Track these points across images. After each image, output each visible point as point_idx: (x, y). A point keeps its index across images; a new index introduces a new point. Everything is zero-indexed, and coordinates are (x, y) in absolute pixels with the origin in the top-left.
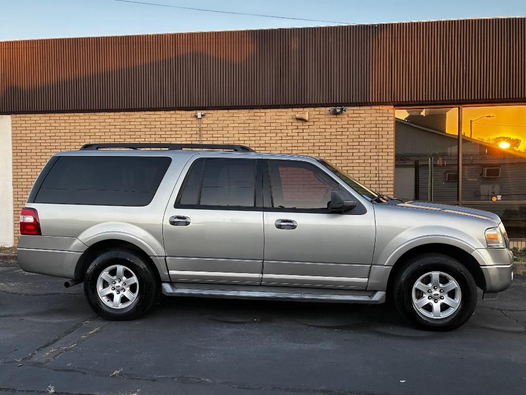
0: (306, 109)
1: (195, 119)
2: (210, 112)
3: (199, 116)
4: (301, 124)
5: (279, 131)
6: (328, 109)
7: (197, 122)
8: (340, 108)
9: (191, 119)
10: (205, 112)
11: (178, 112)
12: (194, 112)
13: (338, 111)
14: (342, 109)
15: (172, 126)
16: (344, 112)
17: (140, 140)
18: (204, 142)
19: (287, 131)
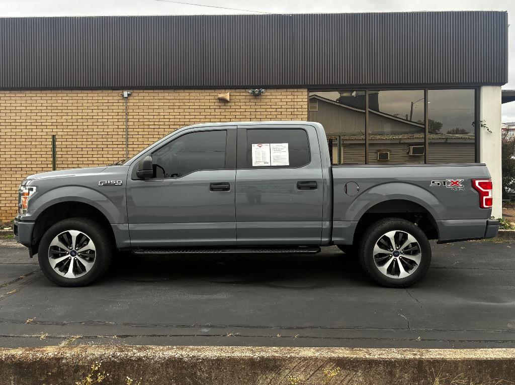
0: (227, 91)
1: (121, 98)
2: (136, 91)
3: (126, 95)
4: (223, 104)
5: (203, 110)
6: (248, 91)
7: (124, 101)
8: (258, 90)
10: (131, 91)
11: (105, 91)
12: (120, 91)
14: (260, 91)
15: (99, 104)
16: (262, 94)
17: (67, 117)
18: (130, 120)
19: (210, 111)
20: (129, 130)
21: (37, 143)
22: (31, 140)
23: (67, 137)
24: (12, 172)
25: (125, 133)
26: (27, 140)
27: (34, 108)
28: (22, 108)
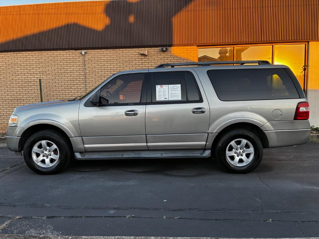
0: (146, 49)
1: (81, 55)
2: (90, 51)
3: (83, 53)
4: (144, 57)
5: (131, 62)
6: (159, 48)
7: (82, 57)
8: (166, 48)
9: (79, 55)
10: (87, 51)
11: (71, 51)
12: (80, 51)
13: (164, 49)
14: (167, 48)
15: (67, 60)
16: (168, 50)
17: (48, 68)
18: (87, 69)
19: (135, 62)
20: (86, 75)
21: (31, 84)
22: (28, 82)
23: (49, 80)
24: (18, 102)
25: (84, 77)
26: (26, 83)
27: (29, 63)
28: (22, 63)
